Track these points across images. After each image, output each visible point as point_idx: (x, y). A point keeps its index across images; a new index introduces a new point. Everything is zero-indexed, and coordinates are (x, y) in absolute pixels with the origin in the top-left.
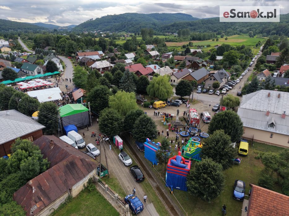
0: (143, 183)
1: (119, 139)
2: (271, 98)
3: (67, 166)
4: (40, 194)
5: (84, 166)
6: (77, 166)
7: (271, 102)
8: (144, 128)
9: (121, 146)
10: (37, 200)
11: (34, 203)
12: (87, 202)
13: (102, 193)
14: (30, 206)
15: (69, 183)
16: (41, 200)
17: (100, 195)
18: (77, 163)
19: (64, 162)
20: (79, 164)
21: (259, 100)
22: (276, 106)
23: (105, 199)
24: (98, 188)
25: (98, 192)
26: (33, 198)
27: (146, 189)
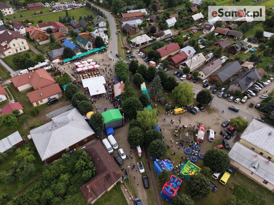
0: (148, 190)
1: (139, 150)
2: (271, 136)
3: (106, 177)
4: (92, 193)
5: (115, 177)
6: (111, 176)
7: (269, 141)
8: (156, 152)
9: (140, 155)
10: (91, 196)
11: (89, 197)
12: (115, 196)
13: (123, 192)
14: (88, 199)
15: (106, 187)
16: (92, 196)
17: (122, 193)
18: (111, 174)
19: (104, 175)
20: (112, 175)
21: (260, 136)
22: (272, 146)
23: (124, 197)
24: (121, 188)
25: (121, 191)
26: (89, 195)
27: (148, 195)
